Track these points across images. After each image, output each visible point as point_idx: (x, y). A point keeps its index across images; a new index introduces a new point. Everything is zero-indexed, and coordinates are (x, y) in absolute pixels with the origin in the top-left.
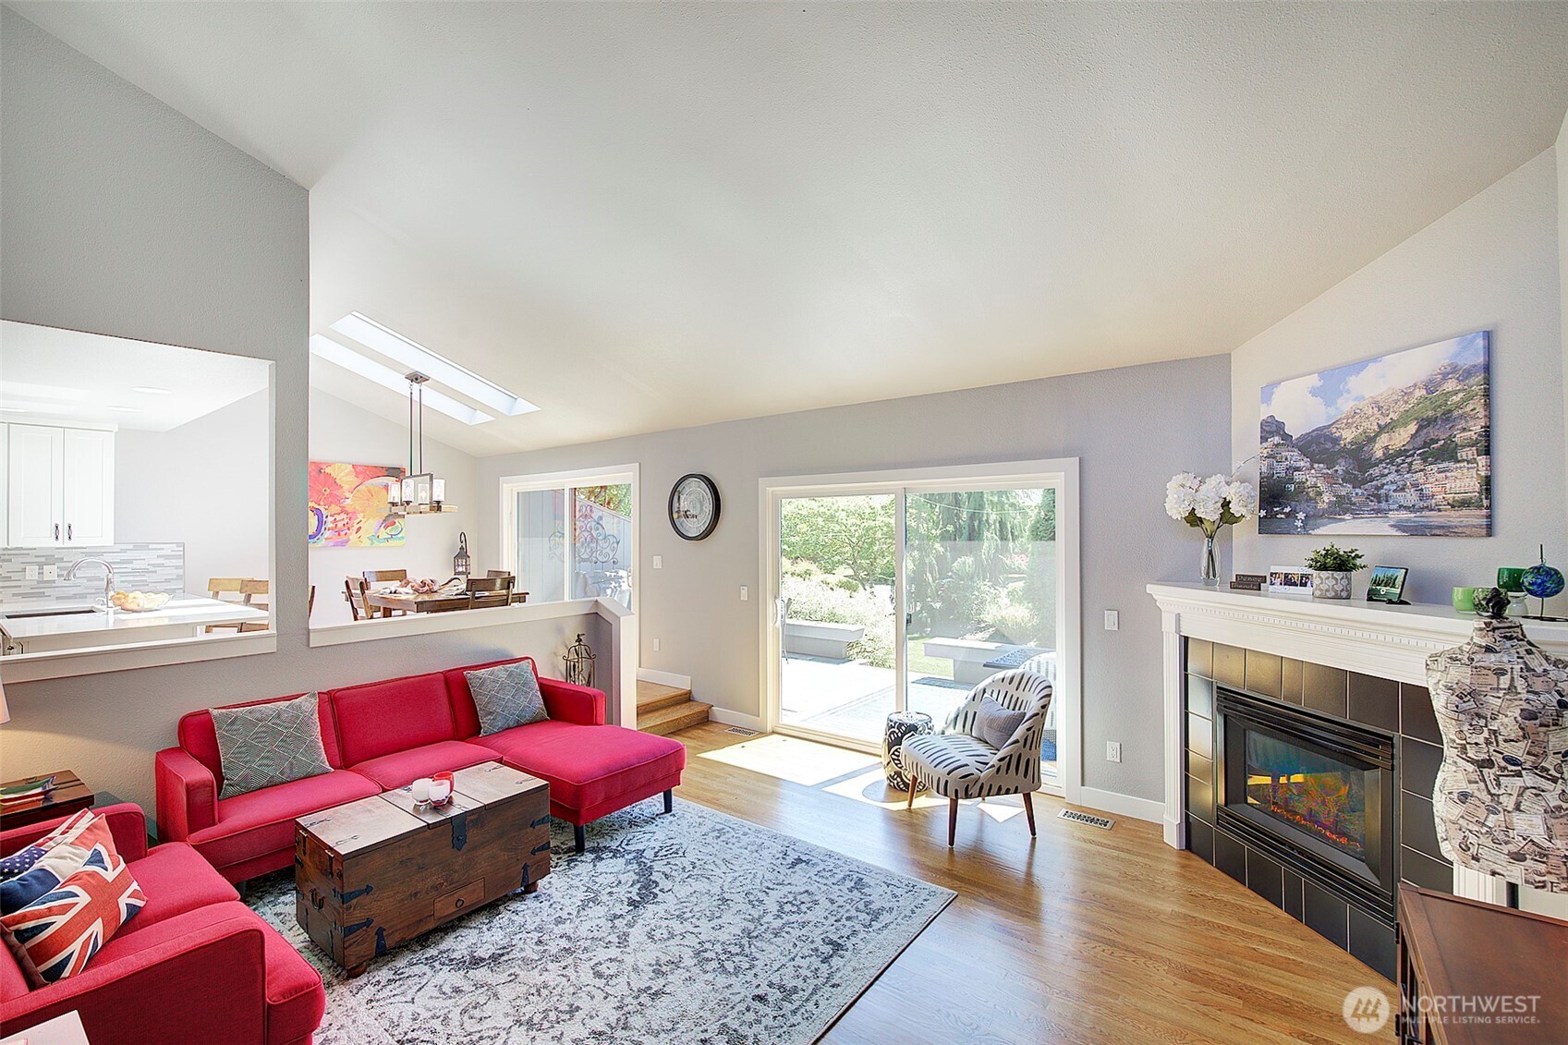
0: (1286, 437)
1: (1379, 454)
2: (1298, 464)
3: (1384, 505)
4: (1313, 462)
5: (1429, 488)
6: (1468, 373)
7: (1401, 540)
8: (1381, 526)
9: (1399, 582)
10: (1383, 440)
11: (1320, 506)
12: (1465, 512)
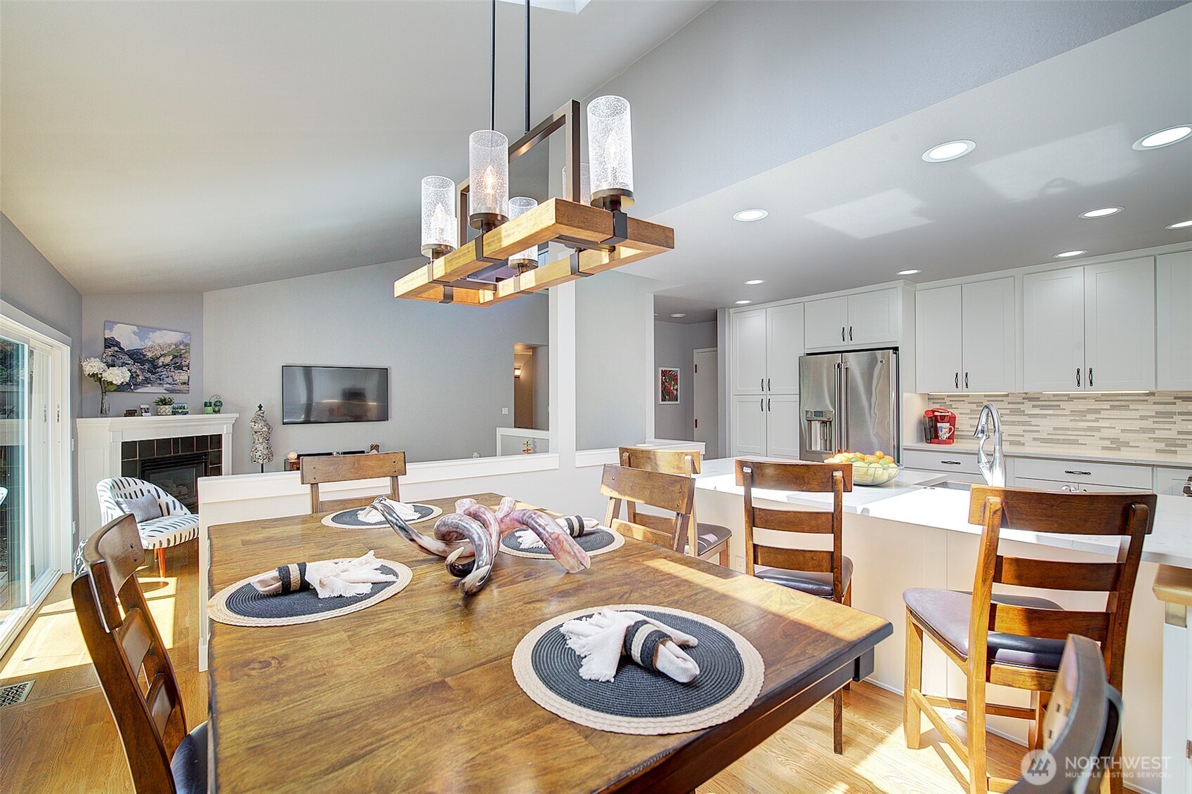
0: (121, 348)
1: (161, 364)
2: (128, 362)
3: (162, 382)
4: (135, 362)
5: (176, 378)
6: (186, 345)
8: (161, 389)
9: (186, 408)
10: (162, 359)
11: (138, 380)
12: (185, 386)
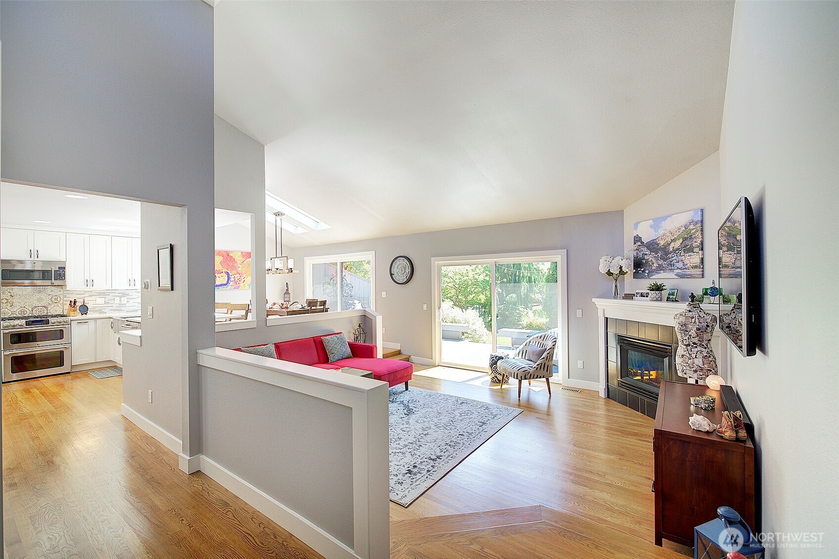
0: (642, 242)
1: (671, 250)
2: (646, 253)
4: (651, 252)
5: (686, 262)
6: (696, 223)
7: (678, 280)
8: (671, 275)
9: (675, 294)
10: (672, 245)
11: (653, 268)
12: (696, 270)
